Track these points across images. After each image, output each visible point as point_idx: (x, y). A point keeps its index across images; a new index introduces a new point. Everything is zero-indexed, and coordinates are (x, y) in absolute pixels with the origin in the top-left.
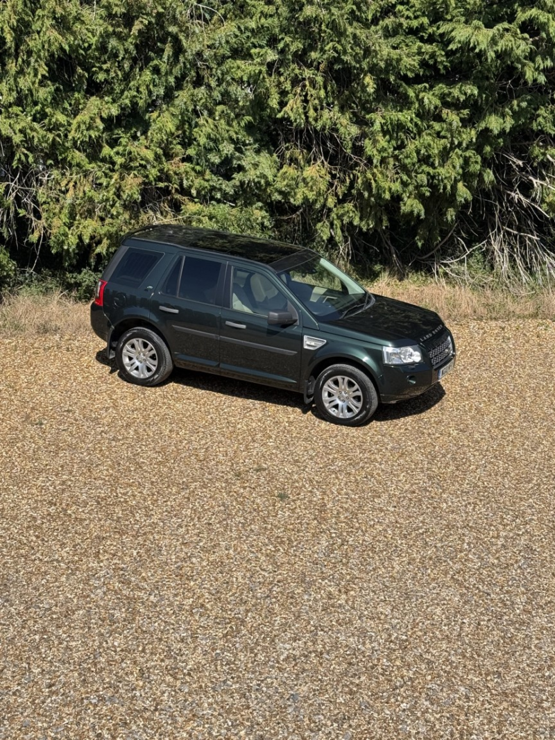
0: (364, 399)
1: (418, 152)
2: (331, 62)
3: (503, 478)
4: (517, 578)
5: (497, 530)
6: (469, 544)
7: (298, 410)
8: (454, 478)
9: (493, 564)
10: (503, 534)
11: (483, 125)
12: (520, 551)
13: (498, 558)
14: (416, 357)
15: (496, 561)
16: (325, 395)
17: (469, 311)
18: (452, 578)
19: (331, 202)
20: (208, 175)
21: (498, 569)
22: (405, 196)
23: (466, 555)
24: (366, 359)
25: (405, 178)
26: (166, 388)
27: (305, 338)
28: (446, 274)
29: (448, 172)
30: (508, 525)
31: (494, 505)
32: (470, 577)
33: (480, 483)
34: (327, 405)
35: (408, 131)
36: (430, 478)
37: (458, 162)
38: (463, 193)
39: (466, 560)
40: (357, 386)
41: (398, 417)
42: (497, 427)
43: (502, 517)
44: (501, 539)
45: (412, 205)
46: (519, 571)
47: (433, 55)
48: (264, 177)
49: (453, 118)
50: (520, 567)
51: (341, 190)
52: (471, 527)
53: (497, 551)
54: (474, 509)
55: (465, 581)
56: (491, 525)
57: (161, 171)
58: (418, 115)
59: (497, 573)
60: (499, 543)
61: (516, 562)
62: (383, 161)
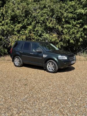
0: (55, 67)
1: (72, 32)
2: (57, 17)
3: (84, 83)
4: (83, 111)
5: (80, 95)
6: (70, 99)
7: (44, 71)
8: (71, 82)
9: (75, 106)
10: (81, 96)
11: (84, 27)
12: (86, 102)
13: (78, 104)
14: (66, 58)
15: (77, 105)
16: (48, 67)
17: (83, 60)
18: (60, 110)
19: (58, 41)
20: (38, 37)
21: (77, 108)
22: (70, 40)
23: (68, 102)
24: (56, 59)
25: (70, 36)
26: (22, 67)
27: (44, 55)
28: (79, 55)
29: (78, 35)
30: (83, 94)
31: (80, 89)
32: (66, 110)
33: (78, 84)
34: (48, 69)
35: (70, 28)
36: (65, 82)
37: (80, 34)
38: (81, 40)
39: (67, 104)
40: (53, 64)
41: (63, 72)
42: (85, 74)
43: (82, 92)
44: (80, 98)
45: (72, 41)
46: (84, 109)
47: (75, 16)
48: (47, 37)
49: (78, 26)
50: (84, 107)
51: (60, 39)
52: (72, 94)
53: (78, 101)
54: (74, 90)
55: (64, 111)
56: (78, 94)
57: (29, 35)
58: (72, 26)
59: (76, 109)
60: (79, 99)
61: (84, 105)
62: (66, 33)
